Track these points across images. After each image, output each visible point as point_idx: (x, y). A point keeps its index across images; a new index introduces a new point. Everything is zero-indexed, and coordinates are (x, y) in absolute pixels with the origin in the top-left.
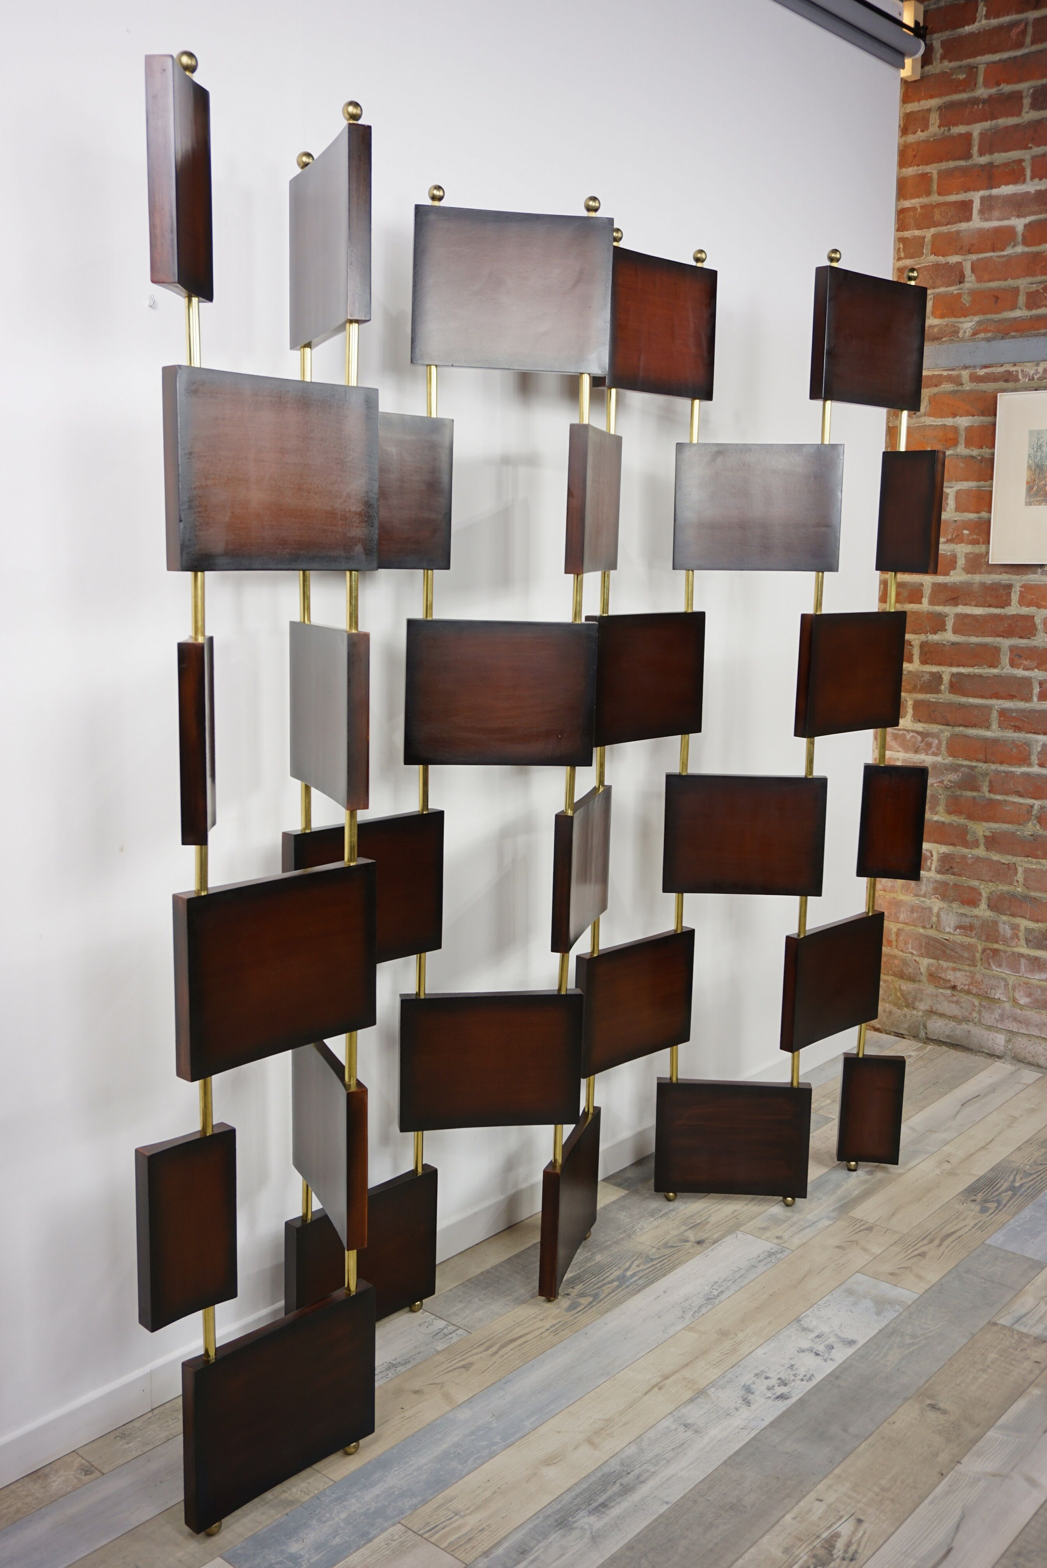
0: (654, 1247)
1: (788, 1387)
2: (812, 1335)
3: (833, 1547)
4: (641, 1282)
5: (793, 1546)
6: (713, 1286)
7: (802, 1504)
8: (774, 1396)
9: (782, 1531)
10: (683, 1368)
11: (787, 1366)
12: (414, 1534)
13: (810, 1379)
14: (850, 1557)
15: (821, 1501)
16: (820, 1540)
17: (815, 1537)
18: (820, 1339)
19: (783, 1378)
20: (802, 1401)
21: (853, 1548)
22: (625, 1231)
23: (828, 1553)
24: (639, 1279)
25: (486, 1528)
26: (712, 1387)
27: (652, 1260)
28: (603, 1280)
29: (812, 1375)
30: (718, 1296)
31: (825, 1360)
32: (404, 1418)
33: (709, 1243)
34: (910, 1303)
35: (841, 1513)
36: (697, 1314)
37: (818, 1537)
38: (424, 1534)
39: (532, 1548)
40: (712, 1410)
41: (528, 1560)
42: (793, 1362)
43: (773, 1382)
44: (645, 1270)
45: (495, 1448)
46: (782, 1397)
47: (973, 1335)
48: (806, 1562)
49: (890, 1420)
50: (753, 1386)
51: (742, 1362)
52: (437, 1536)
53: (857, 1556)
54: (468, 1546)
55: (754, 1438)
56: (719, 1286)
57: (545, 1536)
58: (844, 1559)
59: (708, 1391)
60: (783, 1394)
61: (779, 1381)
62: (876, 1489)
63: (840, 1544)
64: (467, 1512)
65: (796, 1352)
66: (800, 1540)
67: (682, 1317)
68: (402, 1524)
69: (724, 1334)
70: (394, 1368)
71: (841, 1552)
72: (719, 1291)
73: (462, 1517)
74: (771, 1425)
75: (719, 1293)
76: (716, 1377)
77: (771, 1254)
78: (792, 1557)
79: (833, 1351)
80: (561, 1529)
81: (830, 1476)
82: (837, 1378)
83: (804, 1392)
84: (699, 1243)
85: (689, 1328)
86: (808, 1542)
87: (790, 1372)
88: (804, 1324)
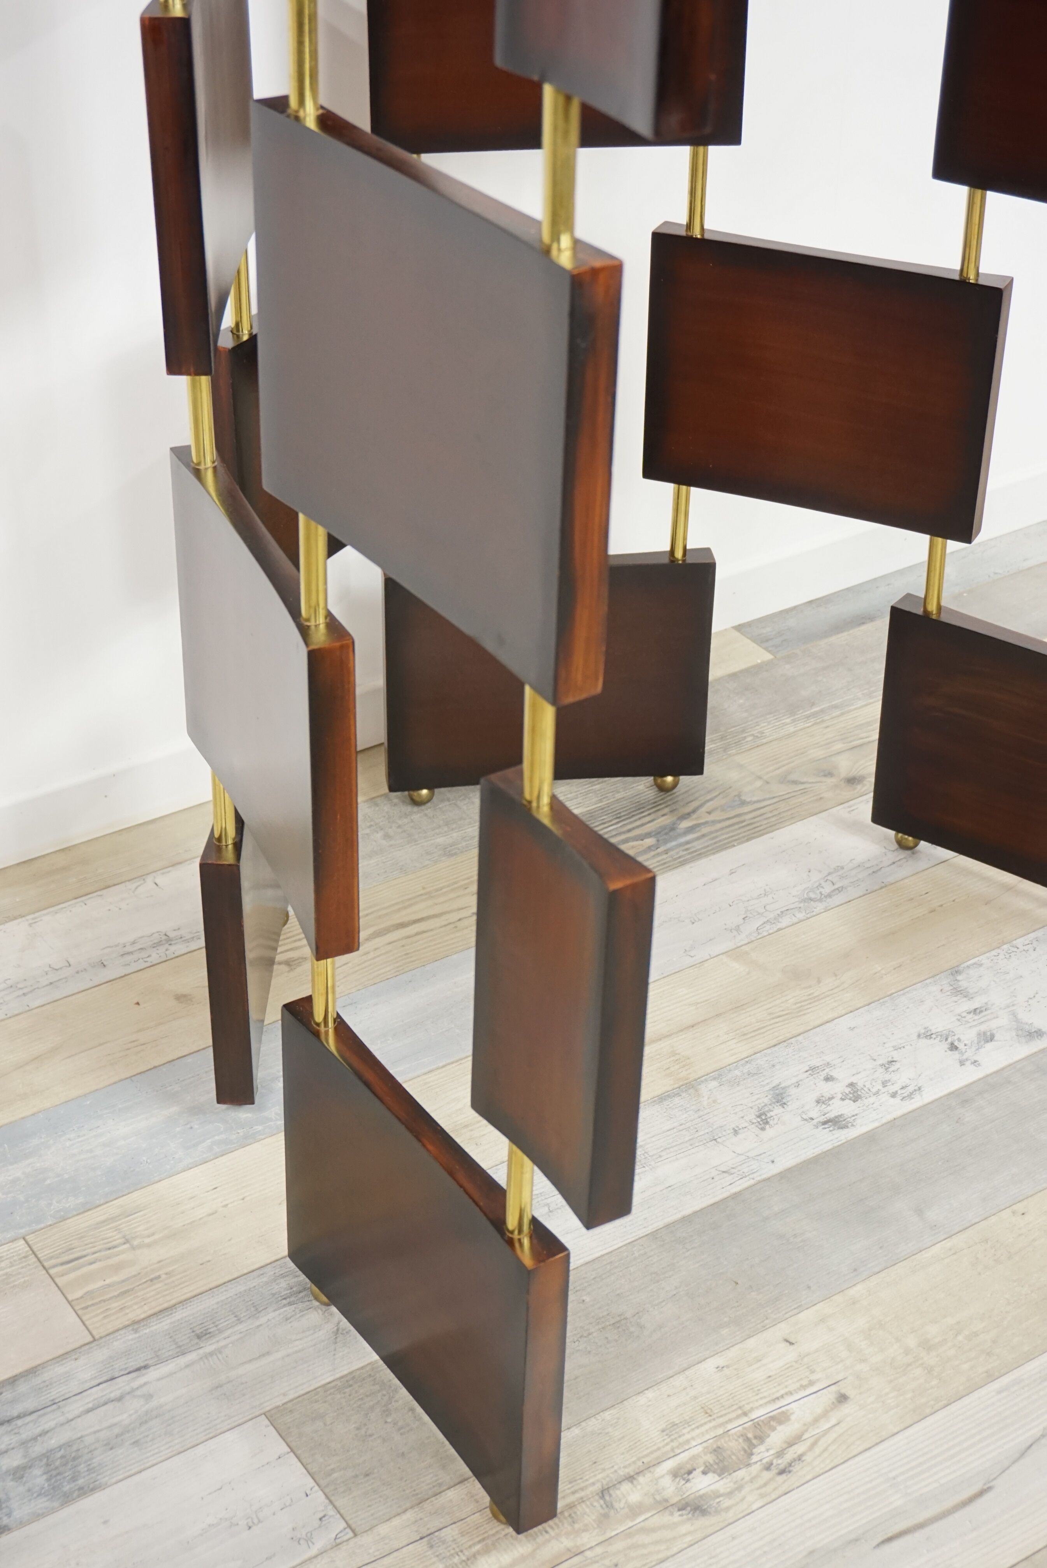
0: (760, 778)
1: (859, 1103)
2: (966, 1005)
3: (761, 1439)
4: (697, 845)
5: (687, 1423)
6: (829, 874)
7: (751, 1342)
8: (823, 1119)
9: (685, 1389)
10: (682, 1031)
11: (881, 1062)
12: (38, 1264)
13: (910, 1096)
14: (782, 1467)
15: (791, 1344)
16: (745, 1419)
17: (740, 1412)
18: (976, 1017)
19: (860, 1085)
20: (870, 1138)
21: (799, 1449)
22: (722, 738)
23: (745, 1451)
24: (698, 838)
25: (163, 1276)
26: (714, 1079)
27: (743, 803)
28: (629, 831)
29: (920, 1088)
30: (829, 895)
31: (962, 1063)
32: (135, 1043)
35: (813, 1377)
36: (768, 927)
37: (745, 1414)
38: (54, 1266)
39: (220, 1331)
40: (688, 1125)
41: (201, 1351)
42: (896, 1055)
43: (838, 1088)
44: (720, 821)
45: (260, 1128)
46: (836, 1123)
48: (694, 1458)
49: (1019, 1207)
50: (793, 1091)
51: (800, 1038)
52: (72, 1276)
53: (796, 1467)
54: (115, 1305)
55: (735, 1196)
56: (841, 877)
57: (257, 1310)
58: (768, 1467)
59: (703, 1087)
60: (840, 1116)
61: (848, 1090)
62: (911, 1342)
63: (777, 1438)
64: (147, 1241)
65: (915, 1036)
66: (708, 1413)
67: (738, 928)
68: (27, 1242)
69: (796, 975)
70: (167, 946)
71: (772, 1452)
72: (836, 887)
73: (133, 1248)
74: (785, 1176)
75: (834, 890)
76: (733, 1059)
78: (675, 1444)
79: (989, 1046)
80: (290, 1304)
81: (838, 1298)
82: (965, 1102)
83: (884, 1121)
85: (736, 953)
86: (721, 1420)
87: (881, 1074)
88: (963, 981)
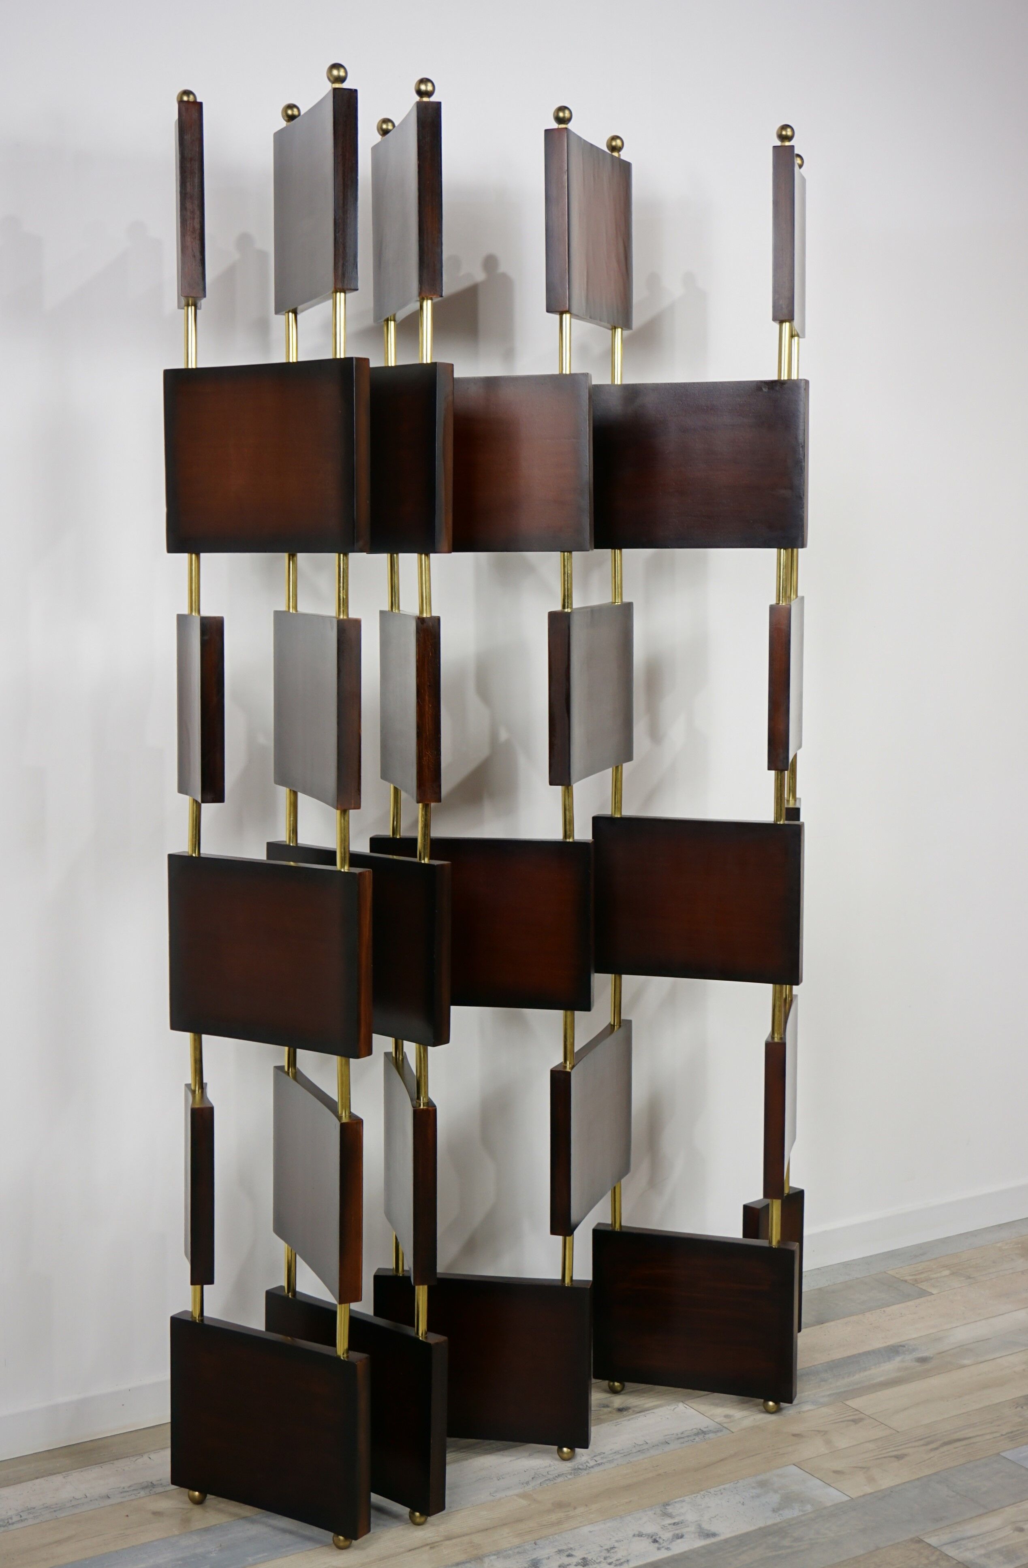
2: (668, 1522)
6: (595, 1456)
10: (478, 1532)
11: (606, 1548)
18: (674, 1527)
19: (589, 1558)
26: (494, 1555)
29: (628, 1561)
30: (592, 1467)
31: (659, 1549)
33: (634, 1411)
34: (830, 1504)
36: (548, 1482)
42: (616, 1545)
43: (575, 1561)
47: (878, 1549)
50: (545, 1561)
51: (555, 1536)
56: (602, 1458)
59: (486, 1558)
61: (580, 1561)
65: (631, 1536)
67: (527, 1483)
69: (560, 1505)
72: (598, 1462)
75: (596, 1464)
76: (509, 1546)
77: (702, 1432)
79: (679, 1541)
84: (620, 1410)
85: (523, 1495)
87: (604, 1554)
88: (670, 1509)
